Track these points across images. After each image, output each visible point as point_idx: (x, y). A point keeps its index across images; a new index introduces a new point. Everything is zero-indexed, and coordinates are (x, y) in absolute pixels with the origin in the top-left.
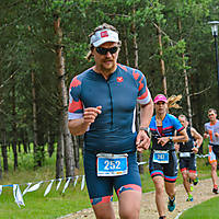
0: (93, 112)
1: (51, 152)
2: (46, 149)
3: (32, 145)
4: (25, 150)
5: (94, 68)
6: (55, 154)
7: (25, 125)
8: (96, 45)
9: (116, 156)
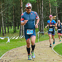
0: (26, 21)
1: (18, 29)
2: (17, 28)
3: (13, 27)
4: (11, 28)
5: (26, 12)
6: (19, 29)
7: (11, 21)
8: (27, 7)
9: (31, 30)
